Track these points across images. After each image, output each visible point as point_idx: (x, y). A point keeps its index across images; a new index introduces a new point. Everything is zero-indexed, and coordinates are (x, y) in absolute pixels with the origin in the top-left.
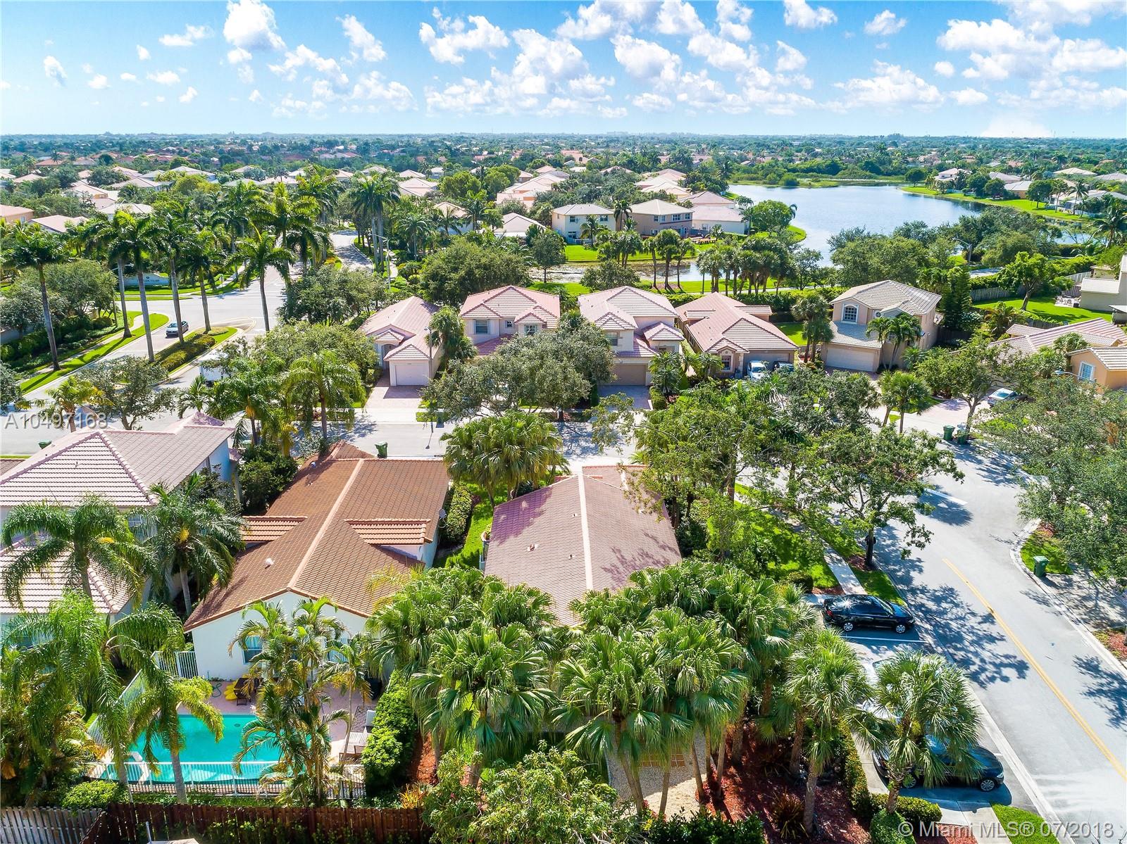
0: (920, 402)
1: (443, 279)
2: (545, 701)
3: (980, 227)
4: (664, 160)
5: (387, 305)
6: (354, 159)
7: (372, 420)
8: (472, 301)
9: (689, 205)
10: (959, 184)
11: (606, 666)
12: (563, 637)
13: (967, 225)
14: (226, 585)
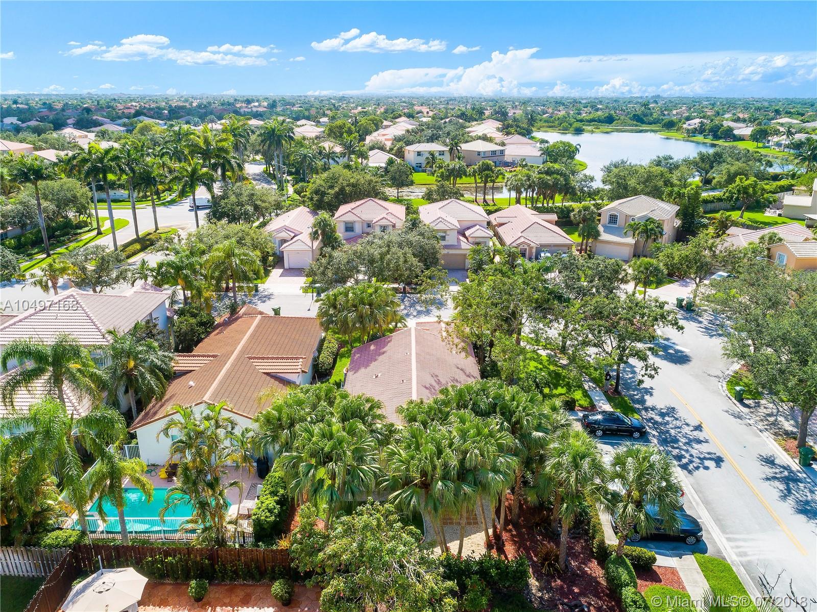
0: (658, 279)
1: (323, 194)
2: (374, 472)
3: (712, 159)
4: (487, 113)
5: (284, 212)
6: (265, 112)
7: (271, 291)
8: (343, 209)
9: (503, 144)
10: (701, 130)
11: (417, 448)
12: (391, 430)
13: (703, 158)
14: (161, 400)
